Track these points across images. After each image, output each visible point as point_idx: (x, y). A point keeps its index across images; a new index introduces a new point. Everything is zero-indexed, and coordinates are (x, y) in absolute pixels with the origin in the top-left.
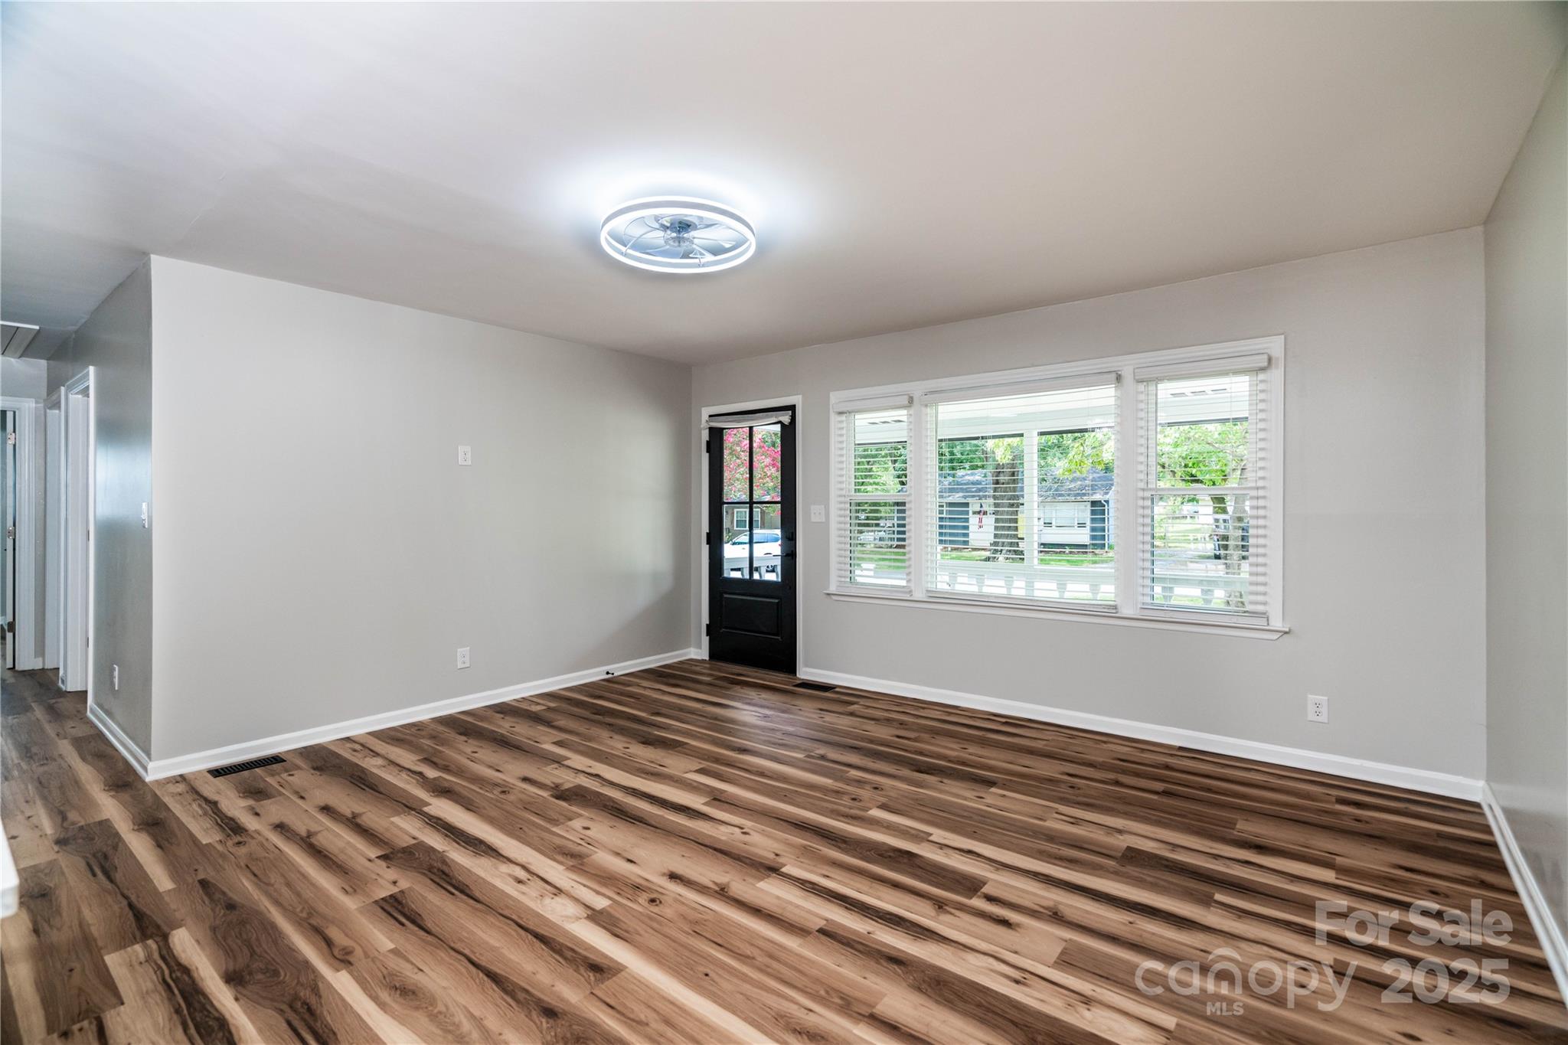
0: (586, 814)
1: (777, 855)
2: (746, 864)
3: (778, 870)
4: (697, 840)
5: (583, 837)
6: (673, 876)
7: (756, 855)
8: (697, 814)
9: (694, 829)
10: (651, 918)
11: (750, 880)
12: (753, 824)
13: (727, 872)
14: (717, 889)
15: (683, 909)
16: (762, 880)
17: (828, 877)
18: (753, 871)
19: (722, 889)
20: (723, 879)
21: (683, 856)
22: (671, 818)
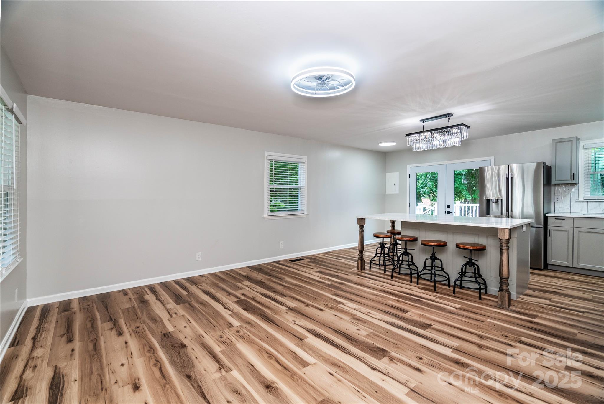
0: (362, 337)
1: (287, 313)
2: (298, 311)
3: (289, 309)
4: (313, 320)
5: (357, 326)
6: (321, 310)
7: (294, 313)
8: (312, 332)
9: (313, 325)
10: (327, 302)
11: (299, 307)
12: (289, 325)
13: (305, 309)
14: (309, 306)
15: (319, 303)
16: (295, 307)
17: (275, 306)
18: (296, 309)
19: (307, 306)
20: (307, 308)
21: (318, 315)
22: (323, 331)
